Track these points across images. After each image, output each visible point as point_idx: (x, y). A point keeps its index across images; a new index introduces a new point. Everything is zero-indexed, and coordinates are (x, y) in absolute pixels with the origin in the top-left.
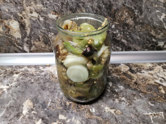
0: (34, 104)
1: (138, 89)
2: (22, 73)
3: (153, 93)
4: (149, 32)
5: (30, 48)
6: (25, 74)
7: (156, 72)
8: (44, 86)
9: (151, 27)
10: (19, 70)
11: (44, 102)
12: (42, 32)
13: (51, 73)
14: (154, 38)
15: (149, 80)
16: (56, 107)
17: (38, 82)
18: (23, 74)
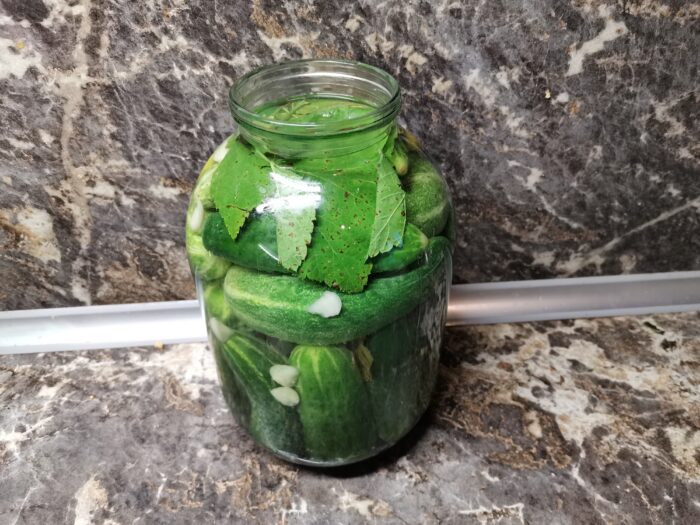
0: (111, 495)
1: (454, 423)
2: (70, 380)
3: (501, 438)
4: (495, 224)
5: (93, 292)
6: (79, 386)
7: (527, 356)
8: (144, 427)
9: (499, 210)
10: (57, 370)
11: (145, 485)
12: (131, 240)
13: (168, 378)
14: (514, 242)
15: (497, 391)
16: (182, 503)
17: (125, 413)
18: (72, 387)
